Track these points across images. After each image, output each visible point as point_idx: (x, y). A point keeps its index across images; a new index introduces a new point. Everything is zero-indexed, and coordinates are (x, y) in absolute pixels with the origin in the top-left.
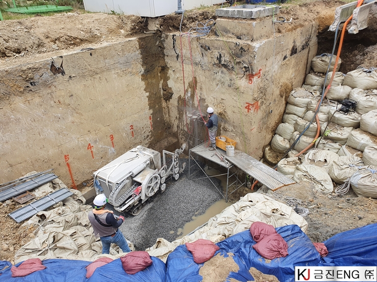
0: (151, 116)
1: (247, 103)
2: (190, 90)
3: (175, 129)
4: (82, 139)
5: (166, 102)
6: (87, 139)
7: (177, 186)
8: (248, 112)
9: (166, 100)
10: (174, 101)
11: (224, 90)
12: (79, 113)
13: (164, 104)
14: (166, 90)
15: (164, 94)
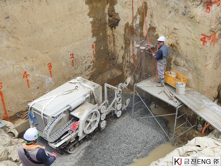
0: (94, 44)
1: (203, 35)
2: (139, 16)
3: (120, 60)
4: (18, 66)
5: (112, 30)
6: (24, 66)
7: (118, 123)
8: (204, 44)
9: (112, 27)
10: (120, 29)
11: (177, 19)
12: (15, 38)
13: (109, 32)
14: (112, 16)
15: (110, 20)
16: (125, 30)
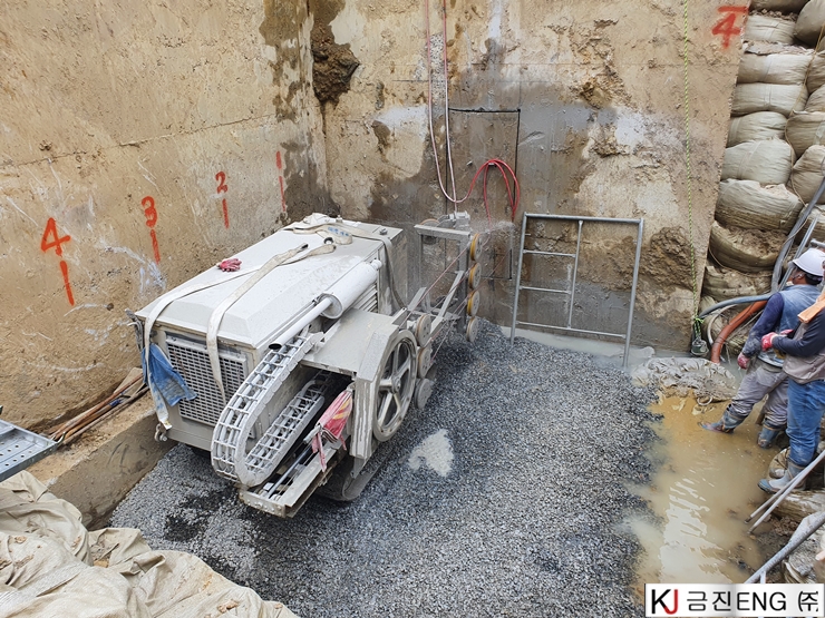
0: (282, 152)
1: (723, 9)
2: (440, 28)
4: (11, 183)
5: (323, 112)
6: (40, 190)
8: (726, 44)
9: (323, 103)
10: (358, 100)
14: (326, 58)
15: (320, 74)
16: (381, 94)
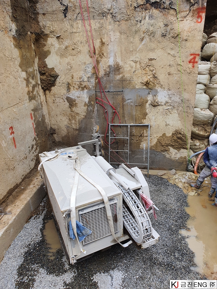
0: (32, 113)
1: (191, 55)
3: (63, 132)
5: (45, 94)
8: (193, 67)
9: (45, 91)
10: (59, 89)
14: (45, 73)
15: (43, 80)
16: (69, 87)
